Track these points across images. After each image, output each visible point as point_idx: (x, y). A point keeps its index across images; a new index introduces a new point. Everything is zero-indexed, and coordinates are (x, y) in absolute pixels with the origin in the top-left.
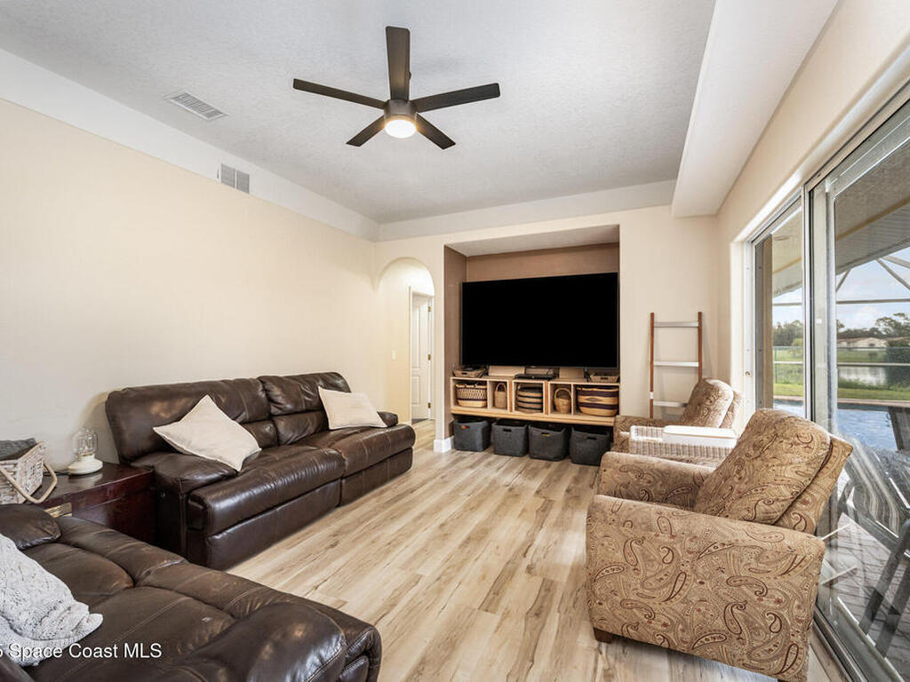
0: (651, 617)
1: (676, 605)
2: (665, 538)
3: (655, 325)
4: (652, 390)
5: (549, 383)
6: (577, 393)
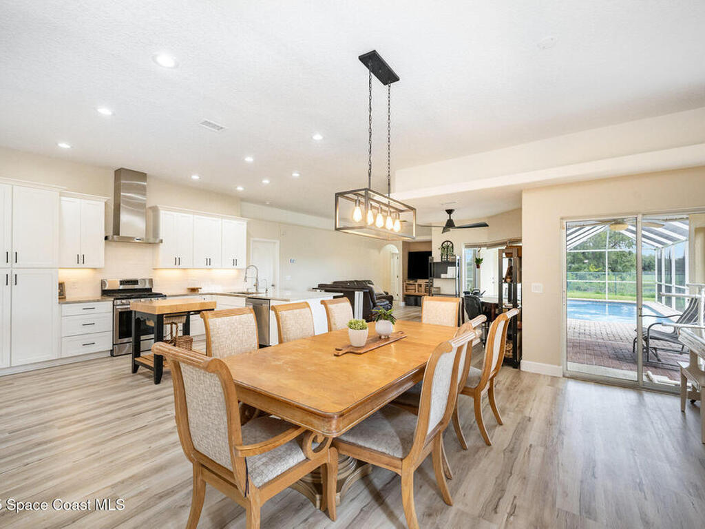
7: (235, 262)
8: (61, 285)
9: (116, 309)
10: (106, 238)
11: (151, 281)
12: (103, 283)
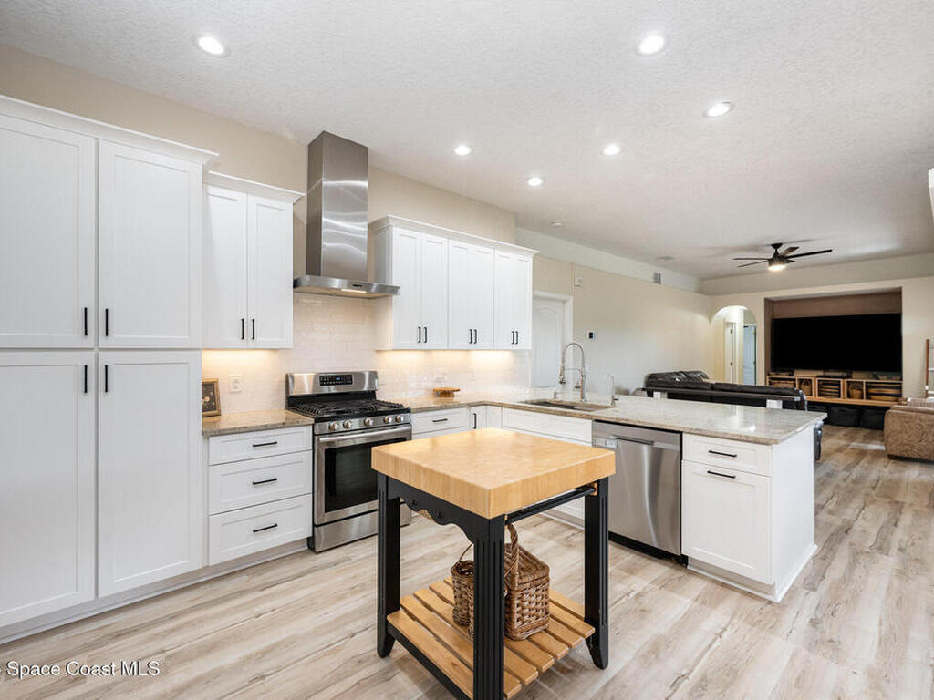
0: (913, 447)
1: (924, 443)
2: (918, 421)
3: (930, 346)
4: (927, 384)
5: (846, 380)
6: (868, 387)
7: (515, 337)
8: (209, 388)
9: (319, 443)
10: (296, 284)
11: (374, 375)
12: (288, 380)
